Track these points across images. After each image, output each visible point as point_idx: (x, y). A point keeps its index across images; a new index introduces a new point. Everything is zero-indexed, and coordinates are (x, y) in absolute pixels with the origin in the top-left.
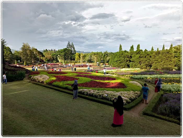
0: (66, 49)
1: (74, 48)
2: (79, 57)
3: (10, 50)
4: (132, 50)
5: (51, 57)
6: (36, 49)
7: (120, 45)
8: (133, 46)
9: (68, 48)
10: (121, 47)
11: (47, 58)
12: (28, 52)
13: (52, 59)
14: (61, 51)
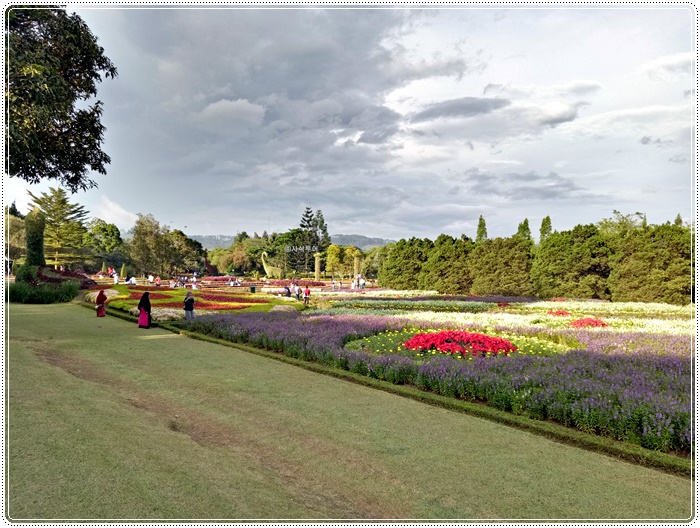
0: (298, 232)
1: (324, 231)
2: (338, 259)
3: (119, 234)
4: (525, 235)
5: (246, 259)
6: (181, 233)
7: (481, 219)
8: (526, 222)
9: (303, 229)
10: (482, 225)
11: (232, 261)
12: (149, 240)
13: (249, 264)
14: (281, 240)
